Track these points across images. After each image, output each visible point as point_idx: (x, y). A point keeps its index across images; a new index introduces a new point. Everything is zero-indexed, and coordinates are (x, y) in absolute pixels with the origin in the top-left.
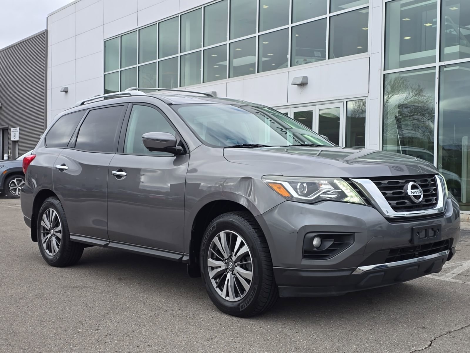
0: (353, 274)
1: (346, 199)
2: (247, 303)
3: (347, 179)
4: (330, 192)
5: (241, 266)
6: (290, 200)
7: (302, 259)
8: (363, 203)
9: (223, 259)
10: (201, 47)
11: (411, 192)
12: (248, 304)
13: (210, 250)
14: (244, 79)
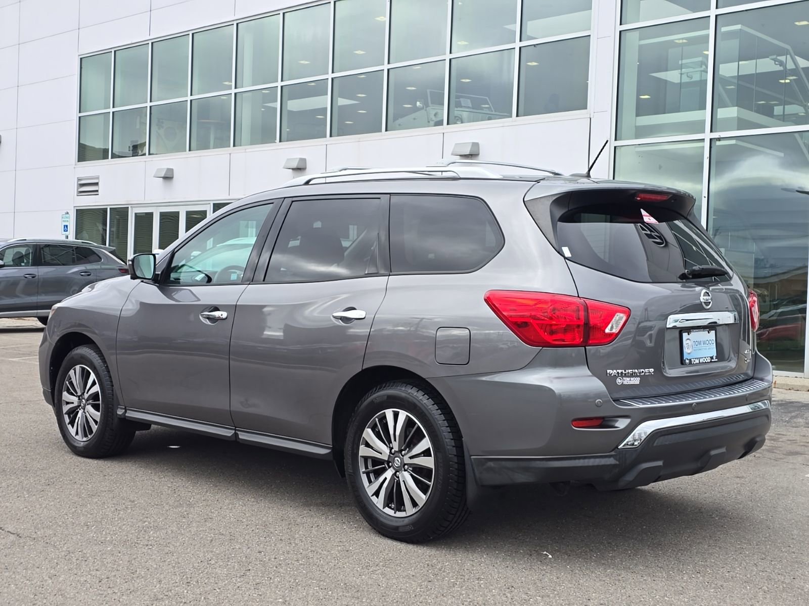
10: (277, 81)
14: (361, 140)
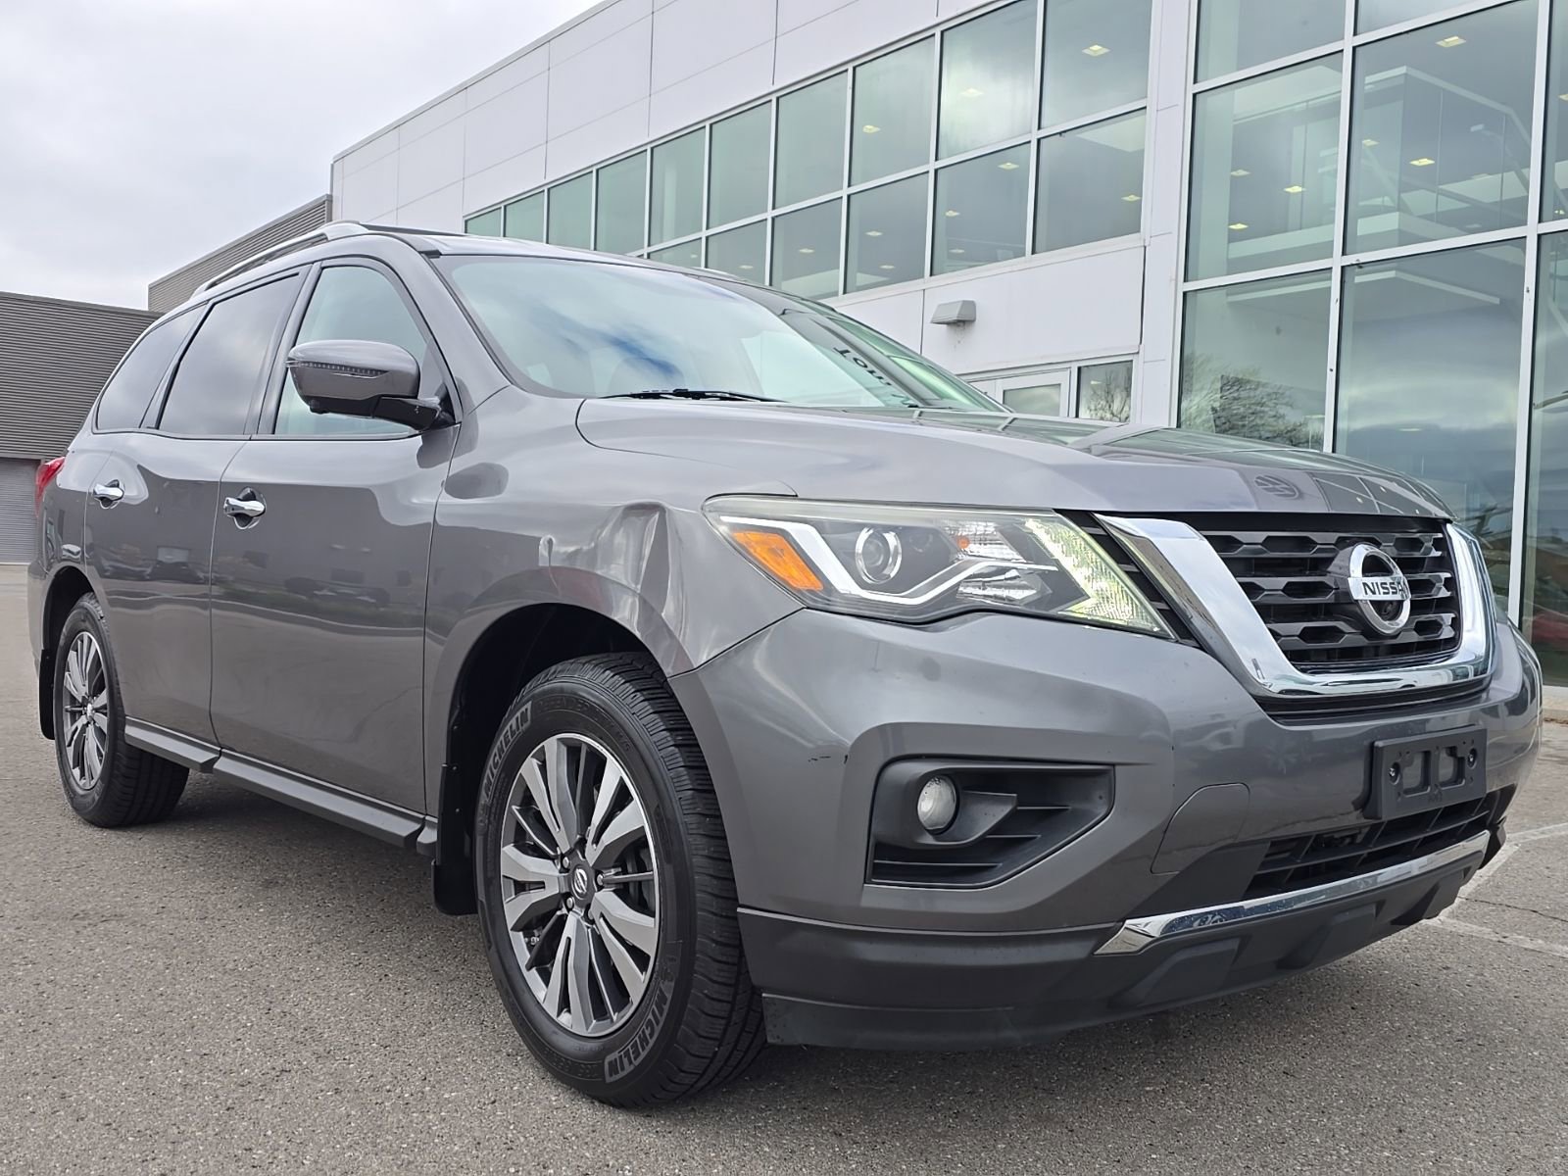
0: (1099, 951)
1: (1079, 609)
2: (632, 1056)
3: (1083, 518)
4: (1008, 575)
5: (622, 887)
6: (820, 606)
7: (865, 883)
8: (1156, 629)
9: (556, 851)
10: (701, 230)
11: (1365, 584)
12: (635, 1059)
13: (511, 812)
